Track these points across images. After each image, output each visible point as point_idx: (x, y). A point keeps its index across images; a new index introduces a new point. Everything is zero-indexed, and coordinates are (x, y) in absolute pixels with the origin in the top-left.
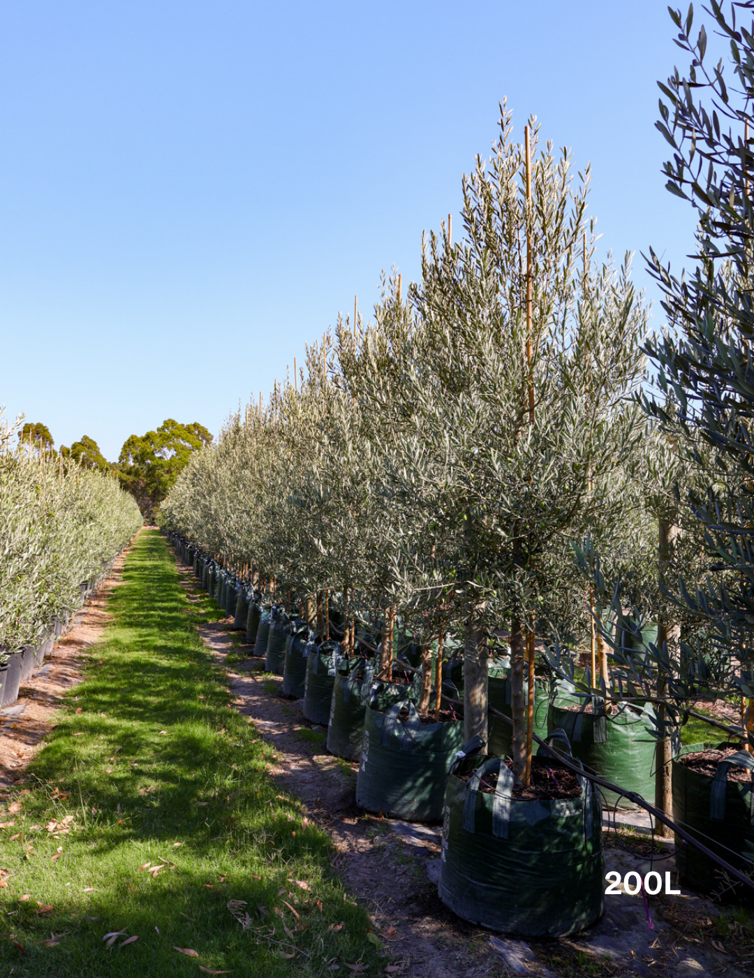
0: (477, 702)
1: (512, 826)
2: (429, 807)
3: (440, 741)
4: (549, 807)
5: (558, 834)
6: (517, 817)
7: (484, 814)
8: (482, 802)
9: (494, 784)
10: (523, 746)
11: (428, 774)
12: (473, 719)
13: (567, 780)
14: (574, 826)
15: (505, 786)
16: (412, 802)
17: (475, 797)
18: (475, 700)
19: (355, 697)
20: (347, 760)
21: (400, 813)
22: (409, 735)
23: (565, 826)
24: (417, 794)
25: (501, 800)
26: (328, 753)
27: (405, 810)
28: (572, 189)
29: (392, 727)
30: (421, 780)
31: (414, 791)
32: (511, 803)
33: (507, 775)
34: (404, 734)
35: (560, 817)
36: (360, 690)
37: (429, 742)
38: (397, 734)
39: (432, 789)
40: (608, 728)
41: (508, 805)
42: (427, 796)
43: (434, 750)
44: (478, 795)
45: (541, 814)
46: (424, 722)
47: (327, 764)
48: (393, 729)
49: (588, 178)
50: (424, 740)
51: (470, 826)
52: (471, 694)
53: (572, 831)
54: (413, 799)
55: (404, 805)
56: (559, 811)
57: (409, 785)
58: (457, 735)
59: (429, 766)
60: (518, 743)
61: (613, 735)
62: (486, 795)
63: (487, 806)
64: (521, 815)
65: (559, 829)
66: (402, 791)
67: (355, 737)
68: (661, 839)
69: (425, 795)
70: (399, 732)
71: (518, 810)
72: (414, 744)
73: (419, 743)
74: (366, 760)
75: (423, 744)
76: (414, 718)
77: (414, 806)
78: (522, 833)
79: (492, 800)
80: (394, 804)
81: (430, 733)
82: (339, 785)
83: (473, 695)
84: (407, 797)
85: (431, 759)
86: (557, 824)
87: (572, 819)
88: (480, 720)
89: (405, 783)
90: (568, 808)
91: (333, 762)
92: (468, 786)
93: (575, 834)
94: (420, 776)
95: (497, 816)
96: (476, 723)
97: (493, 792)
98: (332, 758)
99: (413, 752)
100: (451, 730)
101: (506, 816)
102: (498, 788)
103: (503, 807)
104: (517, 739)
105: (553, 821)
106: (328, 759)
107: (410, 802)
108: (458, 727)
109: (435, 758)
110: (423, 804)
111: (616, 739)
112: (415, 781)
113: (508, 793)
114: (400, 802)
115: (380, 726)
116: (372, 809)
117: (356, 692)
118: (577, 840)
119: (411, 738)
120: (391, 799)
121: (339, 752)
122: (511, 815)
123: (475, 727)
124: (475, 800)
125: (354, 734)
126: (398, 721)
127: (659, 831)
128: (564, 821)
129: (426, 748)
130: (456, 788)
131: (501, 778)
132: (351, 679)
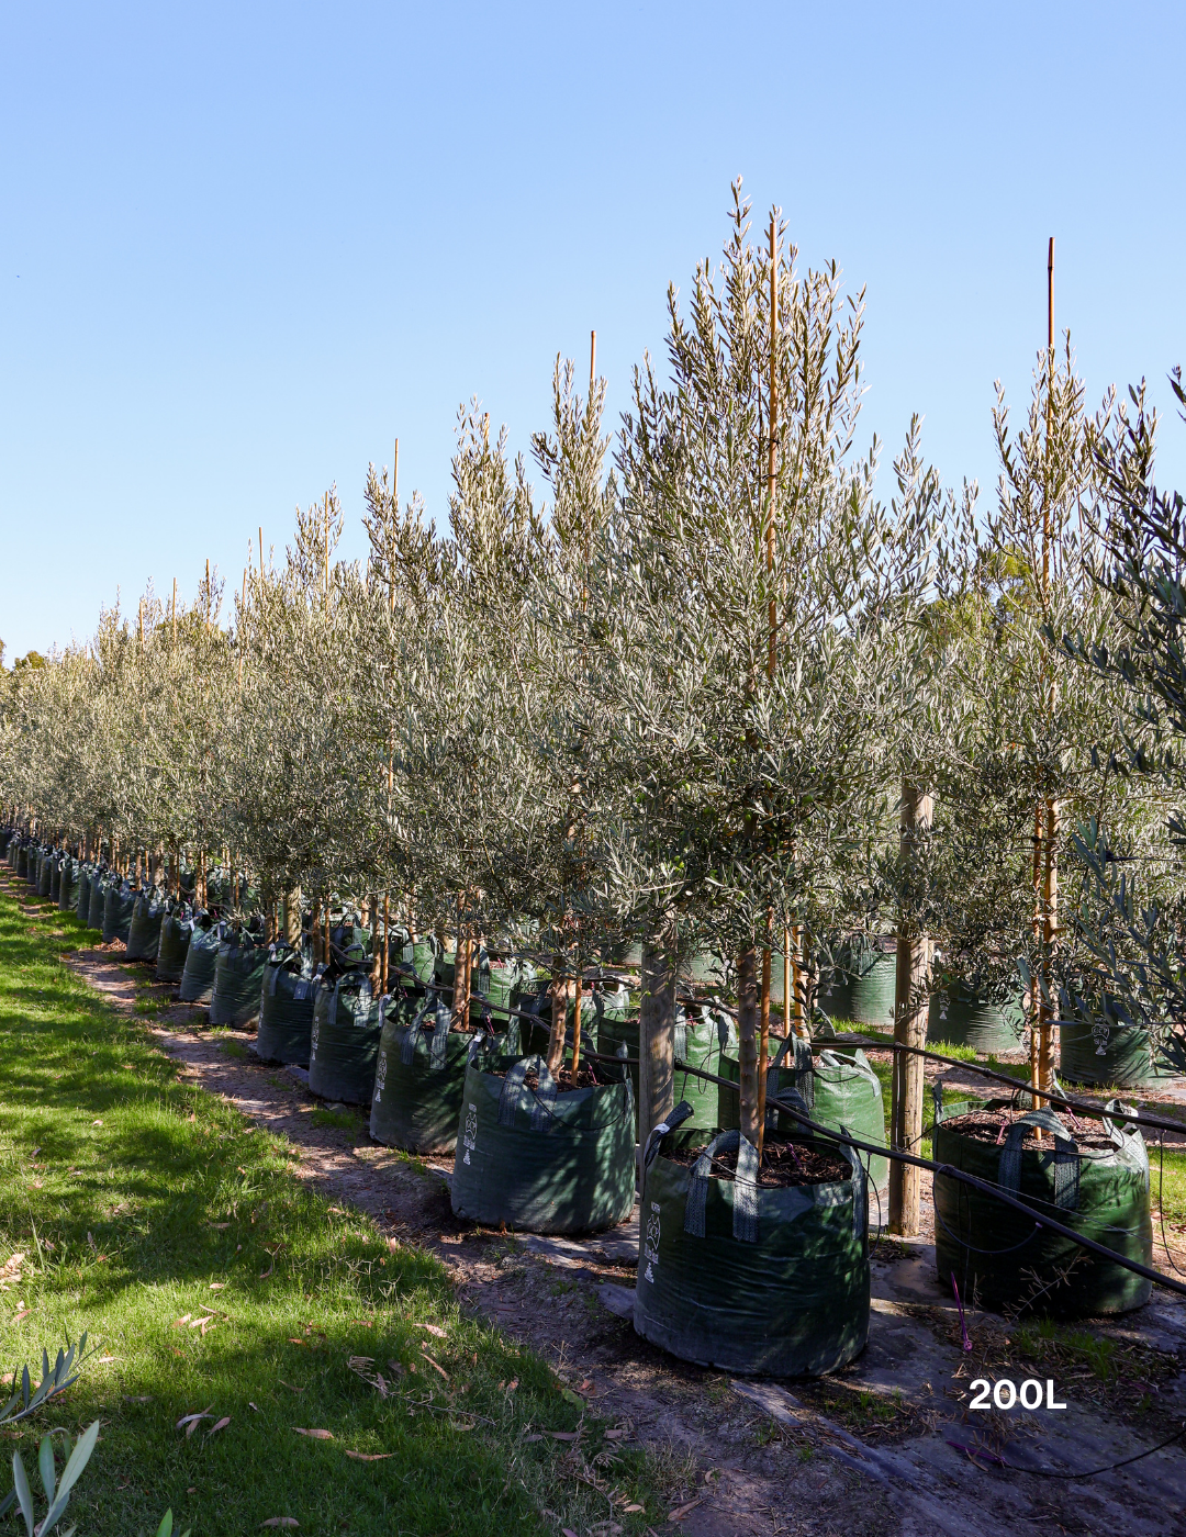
0: (662, 1054)
1: (762, 1224)
2: (572, 1212)
3: (590, 1114)
4: (811, 1194)
5: (823, 1232)
6: (768, 1211)
7: (720, 1208)
8: (716, 1192)
9: (733, 1164)
10: (754, 1112)
11: (571, 1164)
12: (655, 1080)
13: (808, 1158)
14: (842, 1220)
15: (748, 1168)
16: (547, 1206)
17: (706, 1186)
18: (658, 1052)
19: (421, 1056)
20: (413, 1152)
21: (530, 1222)
22: (544, 1108)
23: (832, 1220)
24: (555, 1194)
25: (743, 1190)
26: (376, 1143)
27: (537, 1217)
28: (840, 322)
29: (516, 1097)
30: (562, 1173)
31: (551, 1190)
32: (757, 1192)
33: (750, 1154)
34: (535, 1106)
35: (826, 1208)
36: (429, 1047)
37: (574, 1117)
38: (524, 1107)
39: (577, 1186)
40: (817, 1088)
41: (753, 1195)
42: (570, 1196)
43: (582, 1128)
44: (713, 1184)
45: (799, 1203)
46: (562, 1089)
47: (380, 1160)
48: (519, 1099)
49: (862, 307)
50: (567, 1114)
51: (696, 1227)
52: (652, 1043)
53: (840, 1228)
54: (549, 1202)
55: (535, 1211)
56: (825, 1199)
57: (543, 1181)
58: (611, 1105)
59: (572, 1152)
60: (748, 1109)
61: (823, 1097)
62: (723, 1183)
63: (725, 1197)
64: (772, 1207)
65: (824, 1224)
66: (532, 1191)
67: (422, 1117)
68: (897, 1238)
69: (567, 1195)
70: (528, 1103)
71: (768, 1201)
72: (552, 1120)
73: (559, 1119)
74: (473, 1148)
75: (565, 1120)
76: (547, 1084)
77: (550, 1212)
78: (776, 1232)
79: (730, 1189)
80: (521, 1209)
81: (574, 1104)
82: (414, 1189)
83: (656, 1045)
84: (541, 1199)
85: (576, 1142)
86: (820, 1218)
87: (840, 1209)
88: (665, 1080)
89: (536, 1178)
90: (835, 1195)
91: (389, 1156)
92: (693, 1171)
93: (843, 1231)
94: (560, 1167)
95: (740, 1212)
96: (660, 1085)
97: (732, 1177)
98: (386, 1150)
99: (551, 1132)
100: (604, 1098)
101: (752, 1211)
102: (739, 1171)
103: (748, 1198)
104: (748, 1103)
105: (814, 1214)
106: (382, 1151)
107: (545, 1206)
108: (614, 1094)
109: (582, 1140)
110: (563, 1209)
111: (826, 1104)
112: (552, 1175)
113: (752, 1178)
114: (530, 1207)
115: (496, 1096)
116: (485, 1220)
117: (423, 1049)
118: (846, 1239)
119: (547, 1111)
120: (516, 1203)
121: (395, 1142)
122: (758, 1207)
123: (658, 1090)
124: (705, 1191)
125: (420, 1112)
126: (525, 1088)
127: (896, 1228)
128: (830, 1212)
129: (569, 1125)
130: (669, 1176)
131: (742, 1158)
132: (414, 1029)
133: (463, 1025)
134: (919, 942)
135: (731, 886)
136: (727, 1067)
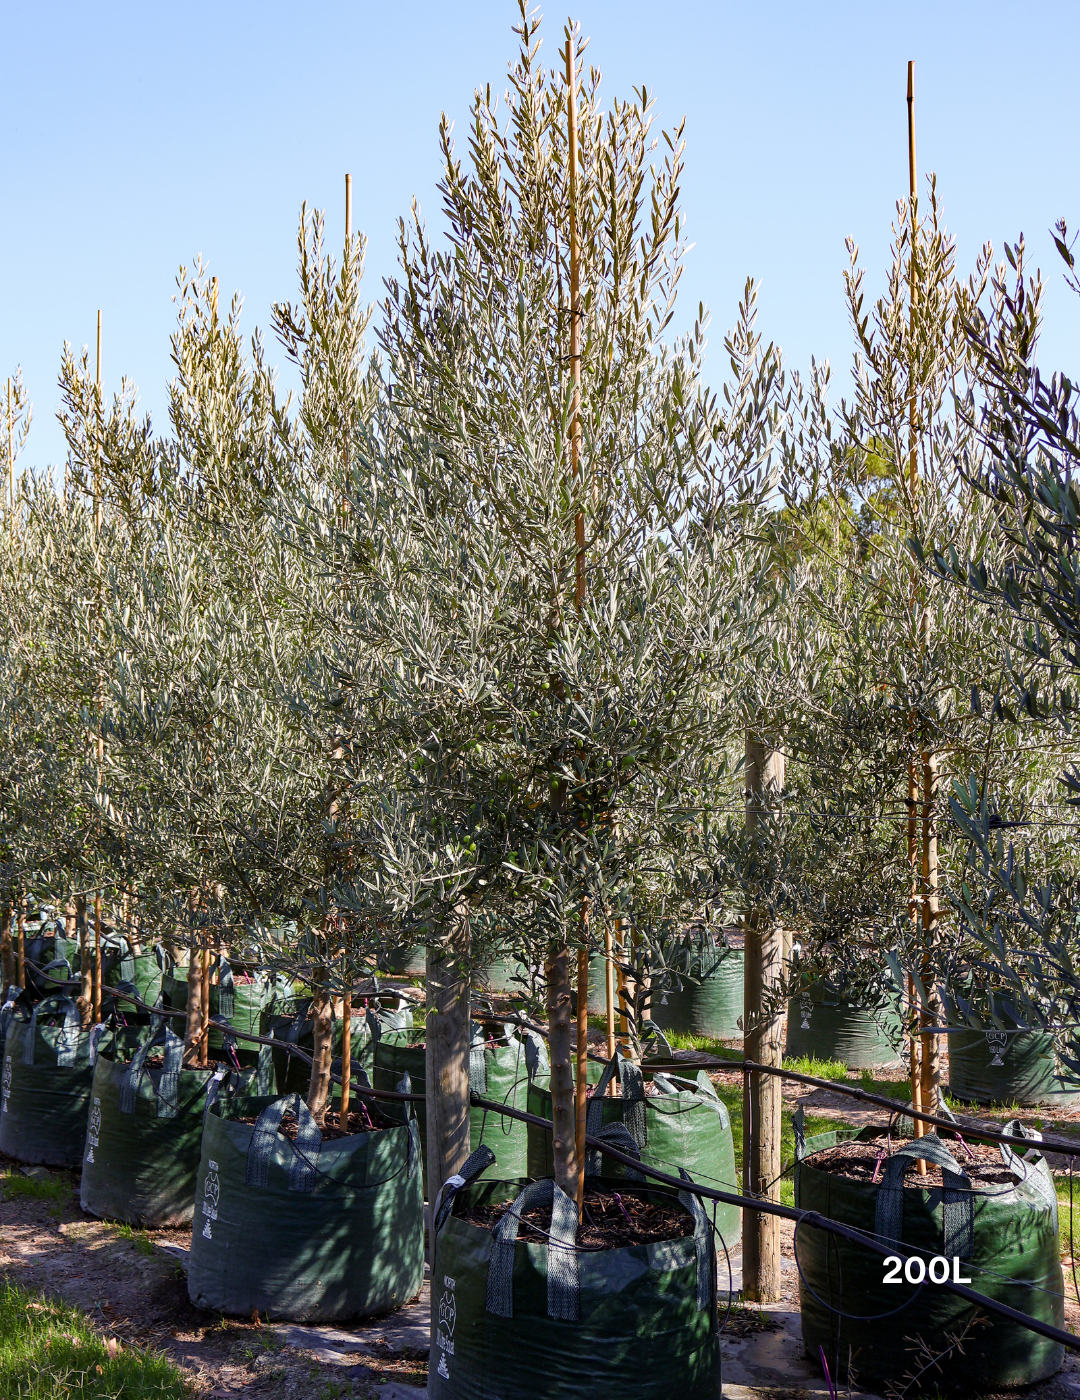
0: (454, 1087)
1: (584, 1297)
2: (345, 1293)
3: (365, 1166)
4: (644, 1256)
5: (660, 1303)
6: (591, 1281)
7: (530, 1280)
8: (526, 1259)
9: (546, 1223)
10: (571, 1156)
11: (342, 1232)
12: (446, 1119)
13: (640, 1211)
14: (683, 1287)
15: (565, 1227)
16: (311, 1288)
17: (512, 1252)
18: (449, 1085)
19: (146, 1101)
20: (138, 1226)
21: (291, 1309)
22: (306, 1161)
23: (672, 1288)
24: (322, 1271)
25: (558, 1257)
26: (89, 1217)
27: (299, 1303)
28: (654, 162)
29: (270, 1149)
30: (330, 1244)
31: (317, 1266)
32: (577, 1257)
33: (565, 1210)
34: (294, 1160)
35: (663, 1273)
36: (156, 1090)
37: (344, 1171)
38: (280, 1161)
39: (350, 1259)
40: (649, 1122)
41: (572, 1261)
42: (341, 1273)
43: (353, 1186)
44: (521, 1249)
45: (631, 1270)
46: (328, 1136)
47: (95, 1238)
48: (273, 1152)
49: (681, 145)
50: (335, 1168)
51: (502, 1305)
52: (441, 1074)
53: (681, 1297)
54: (315, 1282)
55: (297, 1295)
56: (661, 1262)
57: (306, 1255)
58: (392, 1154)
59: (341, 1216)
60: (563, 1152)
61: (658, 1133)
62: (533, 1247)
63: (537, 1265)
64: (595, 1275)
65: (661, 1293)
66: (292, 1269)
67: (149, 1180)
68: (755, 1306)
69: (336, 1272)
70: (285, 1157)
71: (591, 1268)
72: (317, 1176)
73: (325, 1175)
74: (215, 1217)
75: (333, 1176)
76: (309, 1131)
77: (316, 1296)
78: (601, 1306)
79: (543, 1255)
80: (279, 1292)
81: (344, 1155)
82: (139, 1273)
83: (447, 1075)
84: (305, 1279)
85: (348, 1203)
86: (656, 1285)
87: (681, 1273)
88: (458, 1120)
89: (298, 1252)
90: (674, 1256)
91: (105, 1233)
92: (496, 1234)
93: (685, 1301)
94: (327, 1237)
95: (556, 1284)
96: (451, 1127)
97: (545, 1239)
98: (100, 1225)
99: (316, 1191)
100: (382, 1146)
101: (571, 1281)
102: (553, 1232)
103: (565, 1265)
104: (564, 1145)
105: (649, 1280)
106: (95, 1227)
107: (309, 1287)
108: (395, 1140)
109: (356, 1201)
110: (333, 1290)
111: (662, 1141)
112: (318, 1247)
113: (569, 1239)
114: (290, 1289)
115: (243, 1149)
116: (232, 1309)
117: (148, 1092)
118: (689, 1311)
119: (309, 1165)
120: (271, 1286)
121: (114, 1214)
122: (579, 1275)
123: (450, 1133)
124: (511, 1258)
125: (146, 1174)
126: (281, 1137)
127: (751, 1294)
128: (669, 1278)
129: (338, 1183)
130: (465, 1241)
131: (557, 1215)
132: (136, 1067)
133: (200, 1059)
134: (772, 934)
135: (535, 871)
136: (538, 1100)
